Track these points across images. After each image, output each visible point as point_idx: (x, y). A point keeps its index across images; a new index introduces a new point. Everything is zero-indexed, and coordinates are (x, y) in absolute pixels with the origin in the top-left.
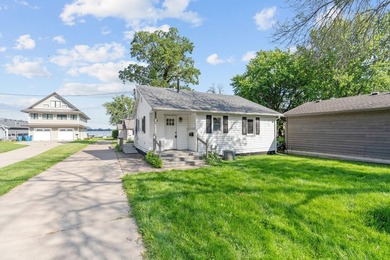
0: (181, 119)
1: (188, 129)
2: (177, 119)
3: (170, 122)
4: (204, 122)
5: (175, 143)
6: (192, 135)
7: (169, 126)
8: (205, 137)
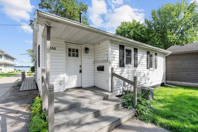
0: (87, 49)
1: (95, 62)
2: (81, 49)
3: (73, 53)
4: (117, 52)
5: (80, 80)
6: (101, 69)
7: (72, 58)
8: (118, 71)
